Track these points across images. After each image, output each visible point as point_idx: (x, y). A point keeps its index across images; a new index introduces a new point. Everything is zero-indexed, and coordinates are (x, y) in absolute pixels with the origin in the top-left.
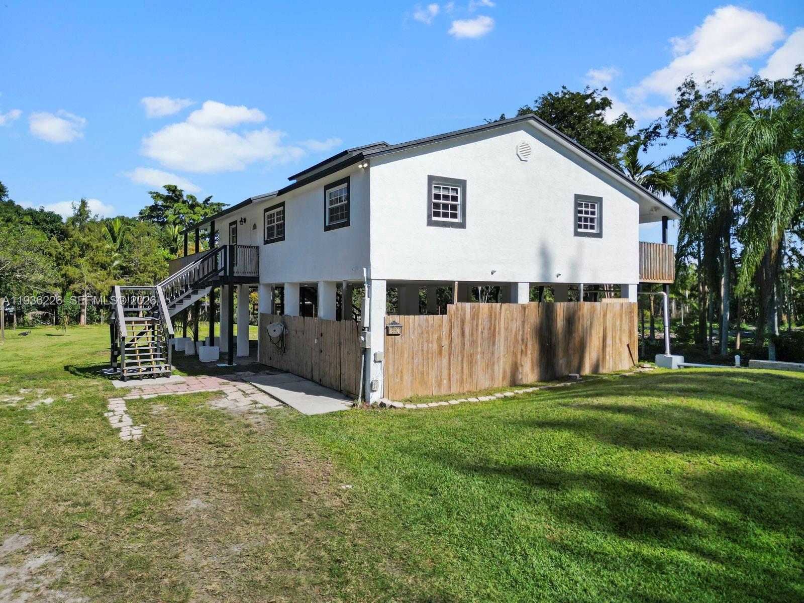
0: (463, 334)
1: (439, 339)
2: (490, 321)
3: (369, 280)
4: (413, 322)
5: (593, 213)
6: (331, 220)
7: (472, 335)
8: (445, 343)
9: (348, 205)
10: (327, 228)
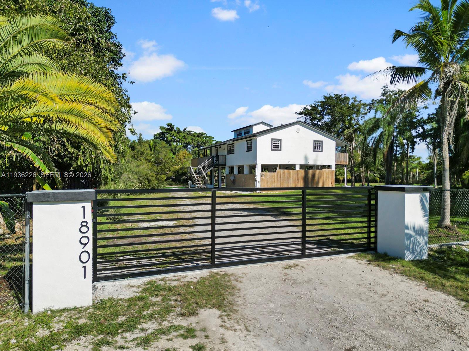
0: (281, 177)
1: (274, 178)
2: (288, 174)
3: (257, 164)
4: (267, 174)
5: (320, 145)
6: (248, 149)
7: (283, 177)
8: (276, 179)
9: (252, 146)
10: (246, 151)
